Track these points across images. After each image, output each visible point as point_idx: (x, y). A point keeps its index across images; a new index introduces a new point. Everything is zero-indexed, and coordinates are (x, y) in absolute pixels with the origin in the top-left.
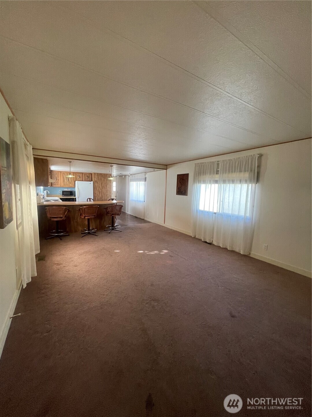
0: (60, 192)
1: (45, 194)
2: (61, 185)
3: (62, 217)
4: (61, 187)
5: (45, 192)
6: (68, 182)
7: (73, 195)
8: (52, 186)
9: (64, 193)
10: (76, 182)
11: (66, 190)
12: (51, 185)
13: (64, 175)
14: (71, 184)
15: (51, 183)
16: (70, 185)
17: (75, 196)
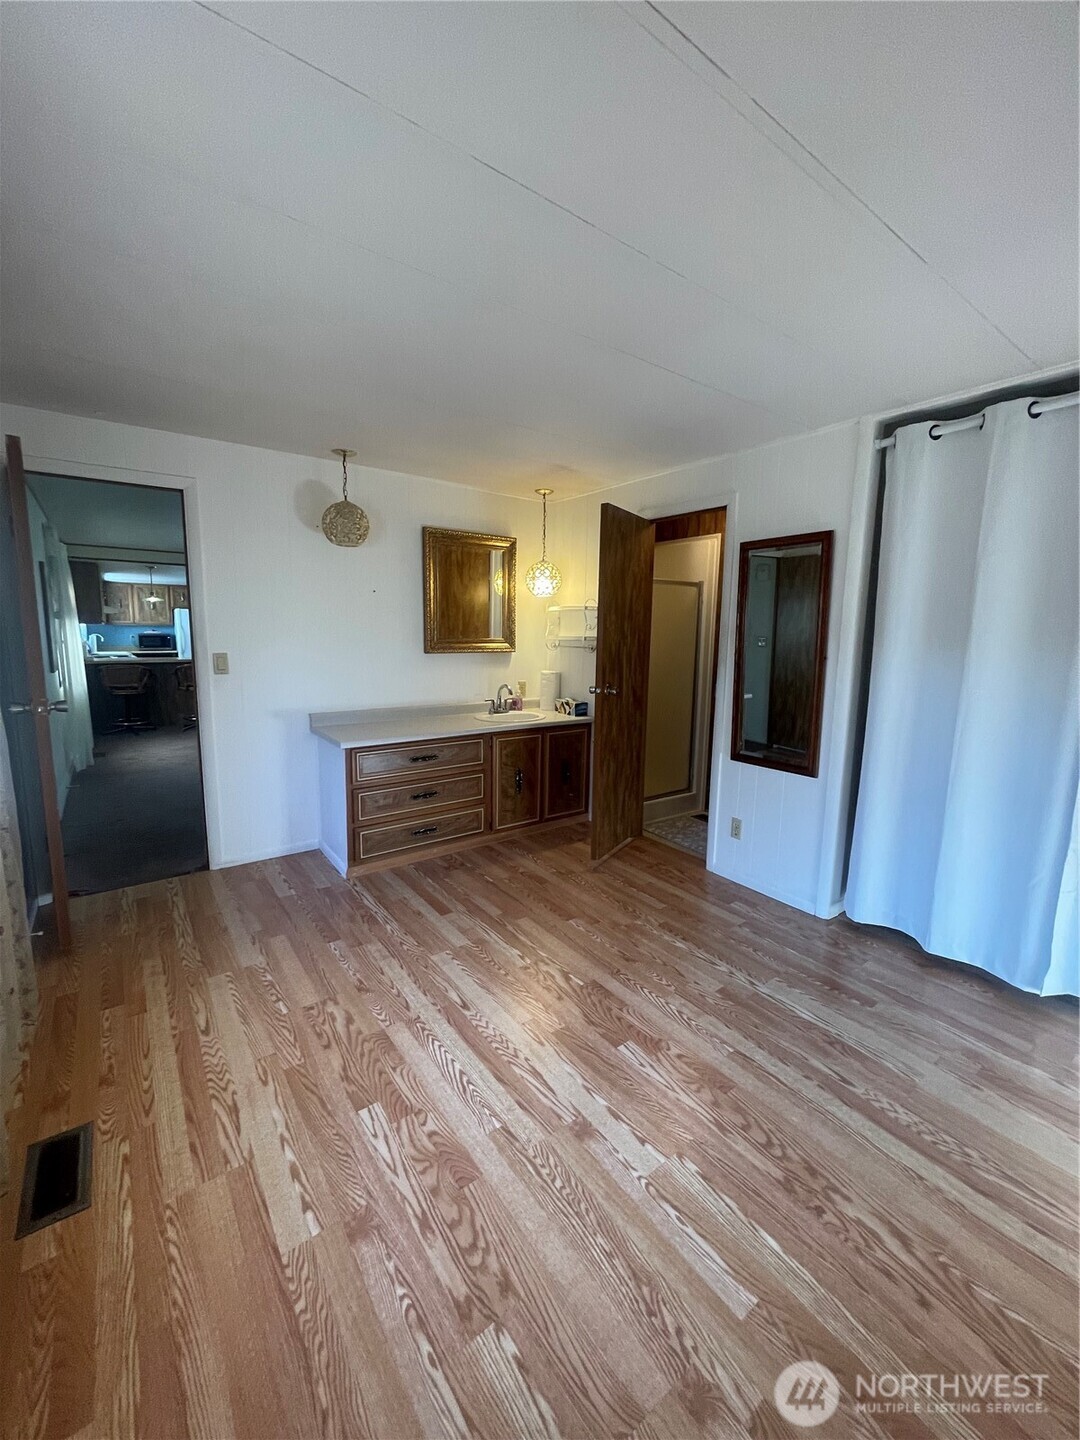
0: (131, 637)
1: (92, 642)
2: (134, 619)
3: (136, 688)
4: (135, 625)
5: (93, 637)
6: (153, 611)
7: (169, 646)
8: (111, 624)
9: (145, 641)
10: (176, 610)
11: (149, 632)
12: (107, 621)
13: (141, 594)
14: (161, 615)
15: (108, 615)
16: (161, 619)
17: (175, 649)
